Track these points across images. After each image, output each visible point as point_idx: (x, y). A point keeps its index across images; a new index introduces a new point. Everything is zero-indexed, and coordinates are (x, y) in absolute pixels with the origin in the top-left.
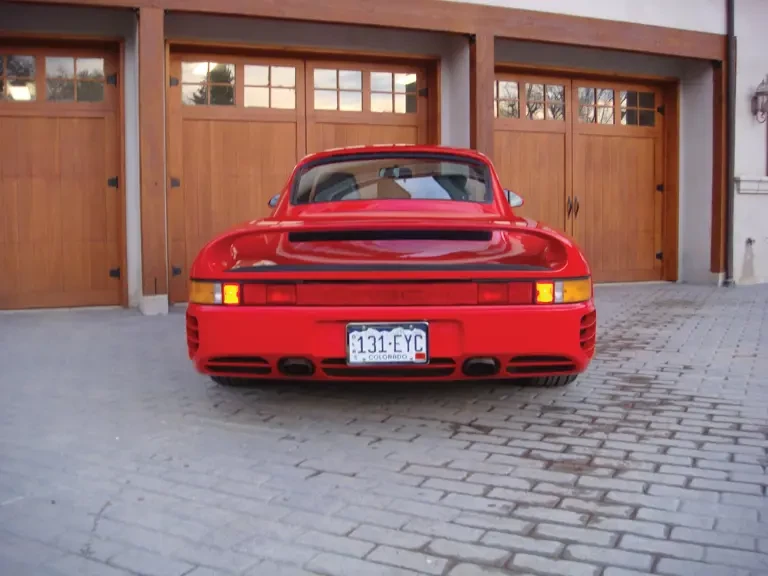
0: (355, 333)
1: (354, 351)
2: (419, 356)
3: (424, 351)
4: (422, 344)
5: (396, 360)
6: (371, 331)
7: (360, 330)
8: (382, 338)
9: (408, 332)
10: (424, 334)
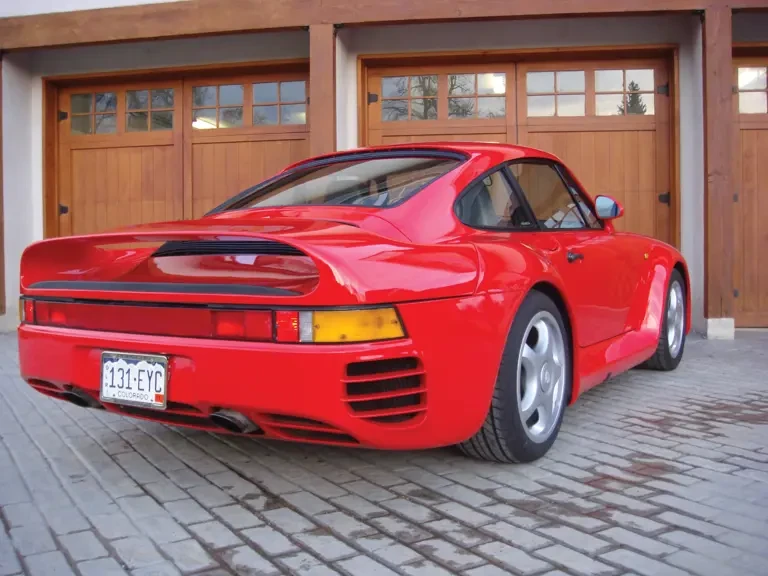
0: (109, 362)
1: (106, 385)
2: (158, 398)
3: (162, 393)
4: (161, 383)
5: (138, 400)
6: (121, 363)
7: (112, 360)
8: (128, 372)
9: (150, 367)
10: (163, 370)
